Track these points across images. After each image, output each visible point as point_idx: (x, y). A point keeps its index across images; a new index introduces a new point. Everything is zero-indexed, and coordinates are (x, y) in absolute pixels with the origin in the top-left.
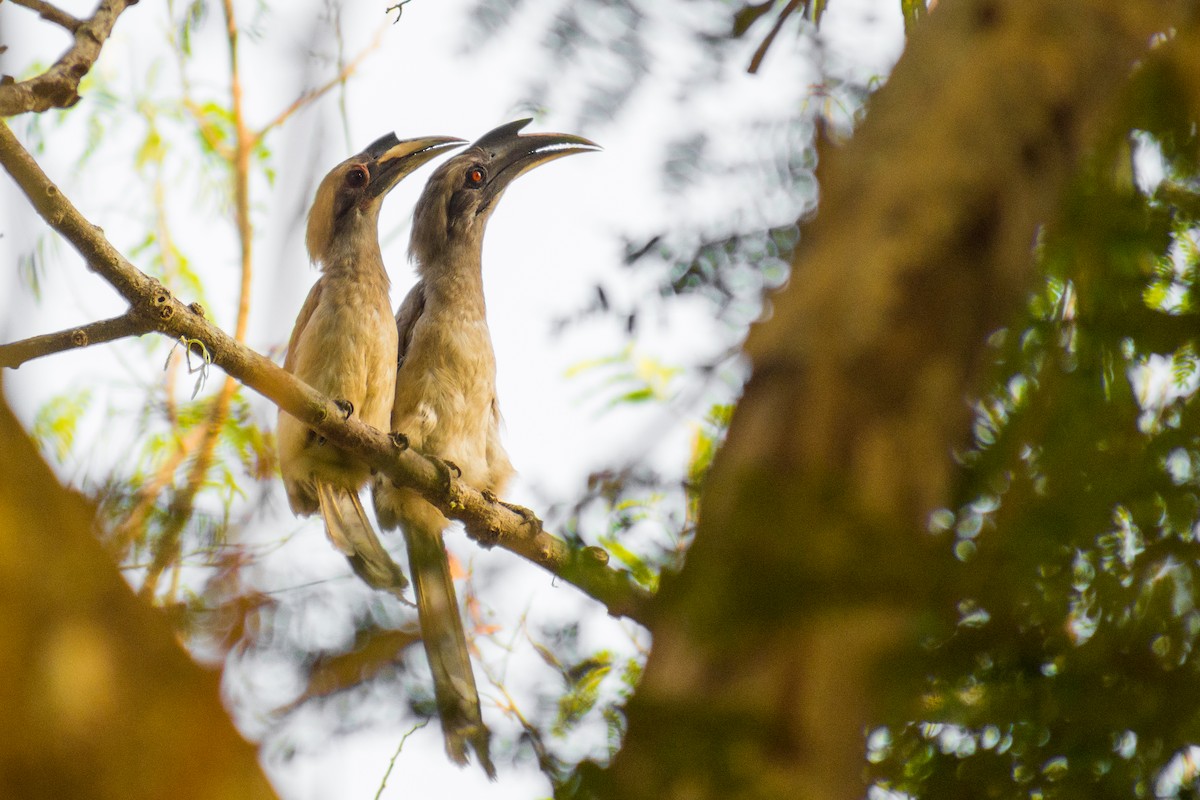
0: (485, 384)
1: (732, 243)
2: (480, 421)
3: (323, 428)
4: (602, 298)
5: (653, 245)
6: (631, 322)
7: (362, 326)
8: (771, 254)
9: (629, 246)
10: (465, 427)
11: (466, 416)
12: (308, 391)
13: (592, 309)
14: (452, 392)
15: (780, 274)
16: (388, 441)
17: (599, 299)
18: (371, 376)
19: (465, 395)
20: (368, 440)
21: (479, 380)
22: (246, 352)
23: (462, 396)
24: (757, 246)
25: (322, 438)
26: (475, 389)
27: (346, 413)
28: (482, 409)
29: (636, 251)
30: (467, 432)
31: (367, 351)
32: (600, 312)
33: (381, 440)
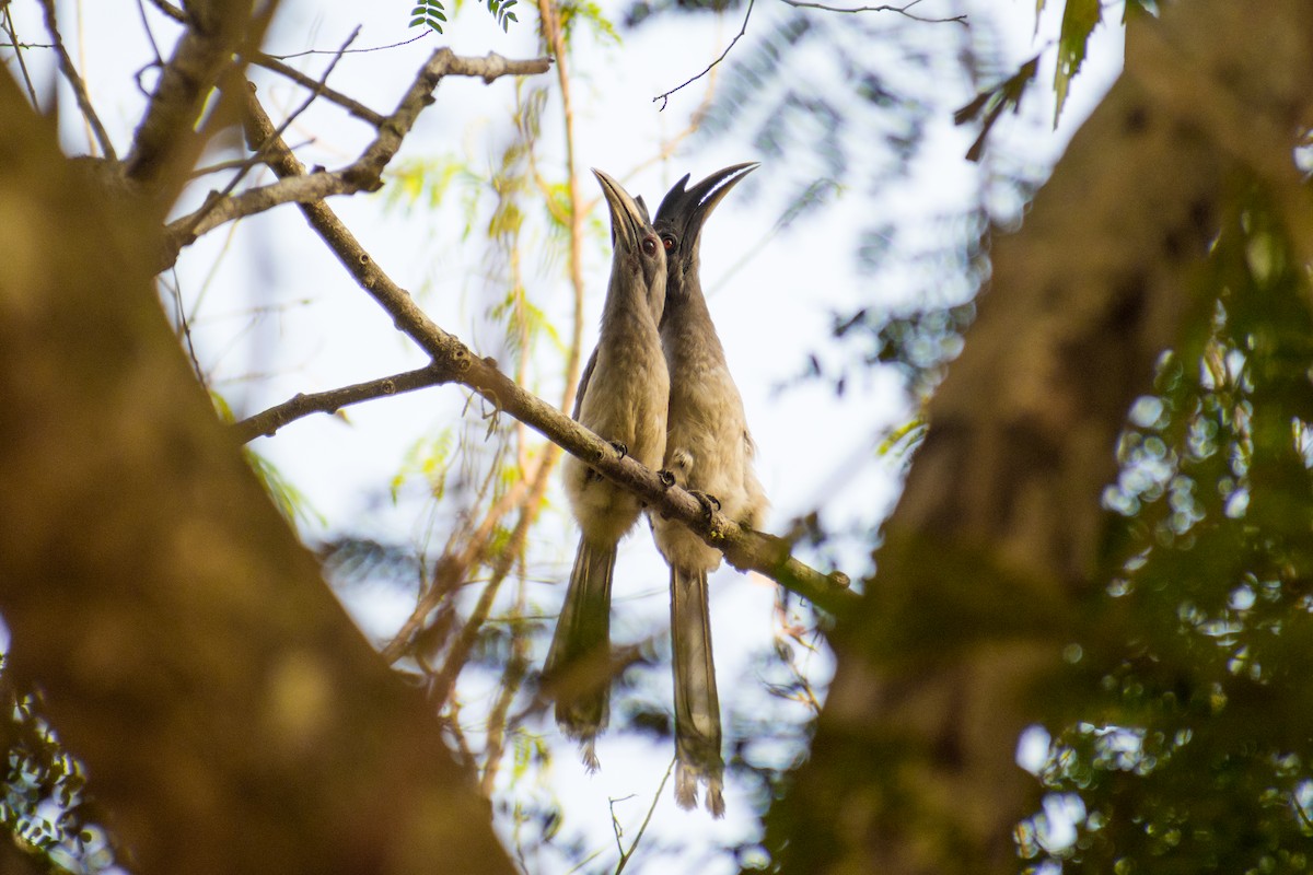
0: (733, 422)
1: (915, 320)
2: (734, 455)
3: (602, 467)
4: (815, 366)
5: (860, 317)
6: (841, 387)
7: (629, 384)
8: (949, 328)
9: (838, 319)
10: (722, 462)
11: (720, 453)
12: (588, 434)
13: (806, 375)
14: (701, 435)
15: (957, 348)
16: (658, 478)
17: (813, 366)
18: (639, 426)
19: (714, 435)
20: (639, 477)
21: (725, 422)
22: (534, 400)
23: (711, 437)
24: (939, 323)
25: (600, 475)
26: (723, 428)
27: (621, 454)
28: (734, 443)
29: (842, 324)
30: (724, 467)
31: (635, 404)
32: (813, 379)
33: (651, 477)
